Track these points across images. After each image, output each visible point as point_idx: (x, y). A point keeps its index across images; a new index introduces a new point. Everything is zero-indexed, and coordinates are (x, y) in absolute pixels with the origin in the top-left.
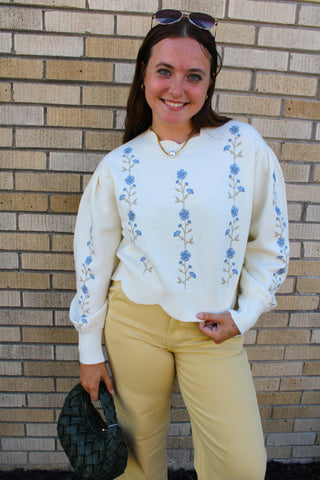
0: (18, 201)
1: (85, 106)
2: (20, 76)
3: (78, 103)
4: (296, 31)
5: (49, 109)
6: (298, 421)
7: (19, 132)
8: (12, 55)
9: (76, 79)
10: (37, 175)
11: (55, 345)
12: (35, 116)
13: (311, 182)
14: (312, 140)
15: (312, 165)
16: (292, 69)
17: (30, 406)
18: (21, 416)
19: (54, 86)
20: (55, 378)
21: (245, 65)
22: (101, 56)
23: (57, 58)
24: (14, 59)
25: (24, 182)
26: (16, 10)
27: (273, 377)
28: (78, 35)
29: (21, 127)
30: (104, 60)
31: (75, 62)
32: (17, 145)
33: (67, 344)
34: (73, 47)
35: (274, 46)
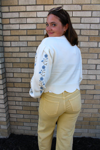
0: (21, 65)
1: (37, 41)
2: (21, 34)
3: (35, 40)
4: (91, 18)
5: (28, 42)
6: (97, 126)
7: (21, 48)
8: (19, 29)
9: (35, 34)
10: (26, 58)
11: (31, 102)
12: (25, 44)
13: (98, 59)
14: (98, 47)
15: (98, 54)
16: (91, 28)
17: (24, 118)
18: (22, 120)
19: (29, 36)
20: (31, 111)
21: (78, 28)
22: (41, 28)
23: (30, 29)
24: (20, 31)
25: (22, 60)
26: (20, 19)
27: (89, 113)
28: (35, 23)
29: (21, 47)
30: (41, 29)
31: (34, 30)
32: (21, 51)
33: (34, 102)
34: (34, 27)
35: (86, 22)
